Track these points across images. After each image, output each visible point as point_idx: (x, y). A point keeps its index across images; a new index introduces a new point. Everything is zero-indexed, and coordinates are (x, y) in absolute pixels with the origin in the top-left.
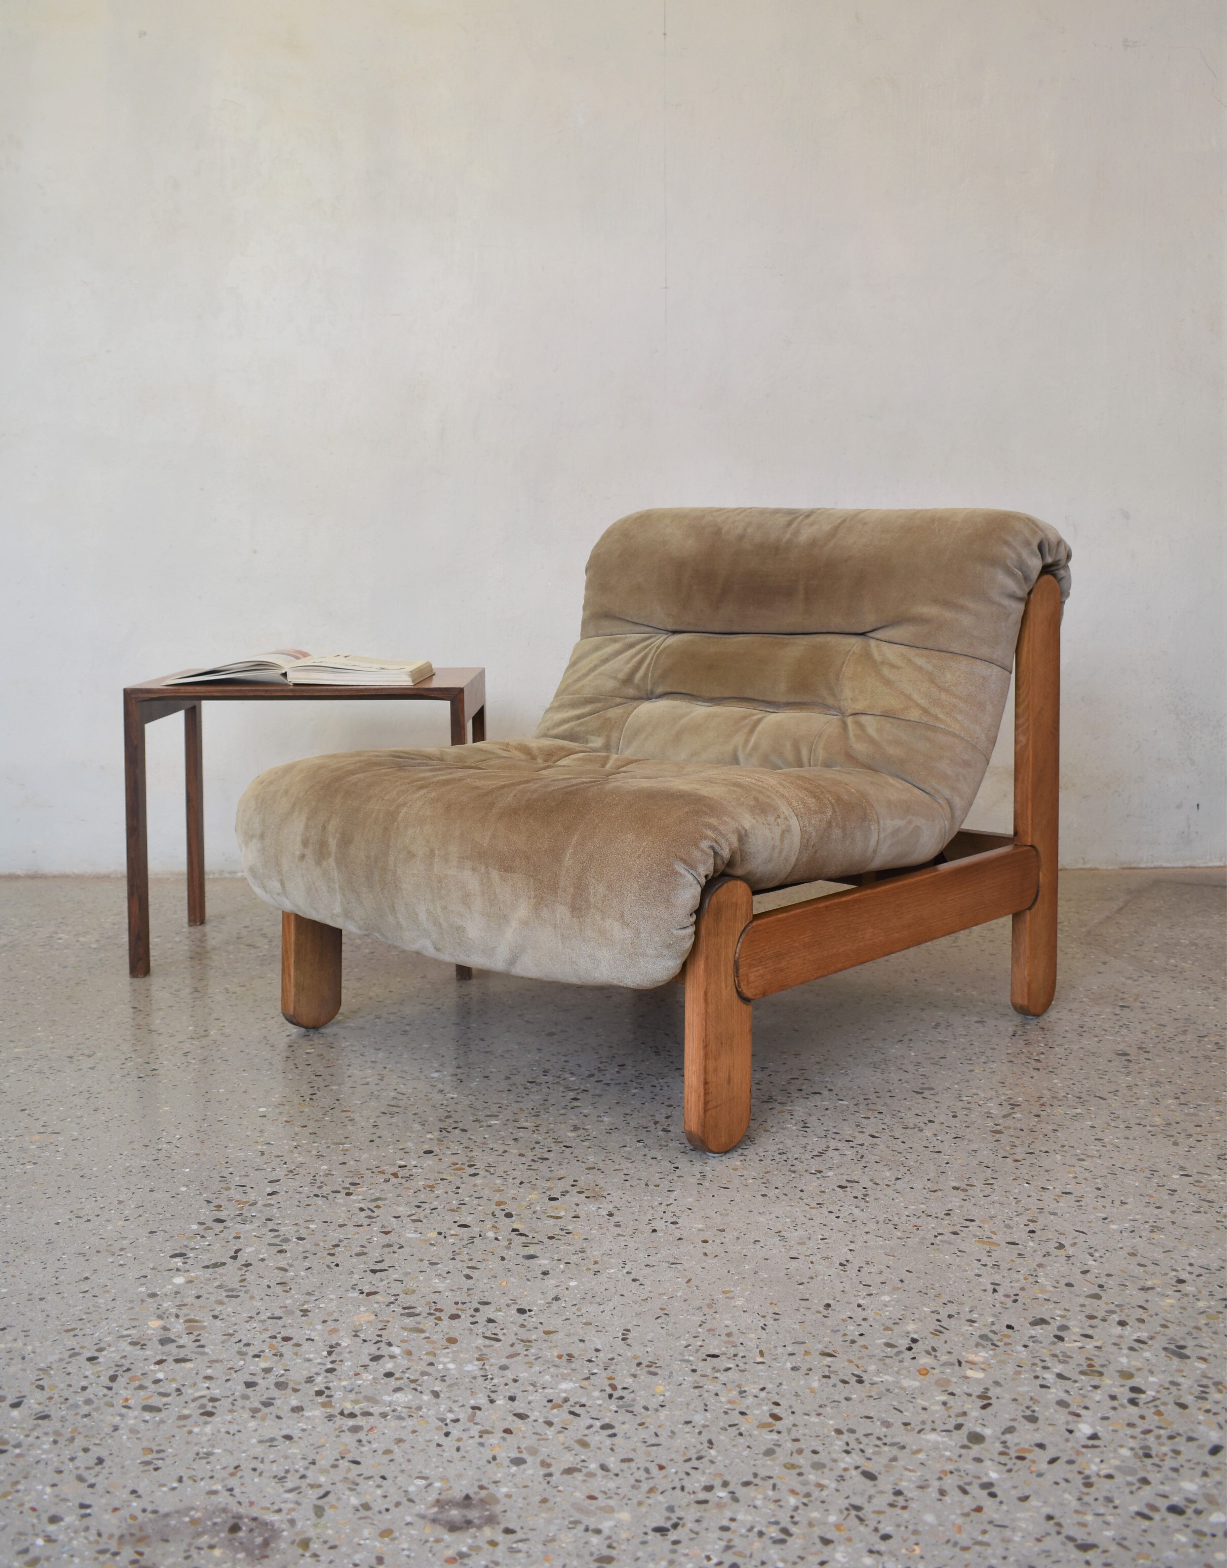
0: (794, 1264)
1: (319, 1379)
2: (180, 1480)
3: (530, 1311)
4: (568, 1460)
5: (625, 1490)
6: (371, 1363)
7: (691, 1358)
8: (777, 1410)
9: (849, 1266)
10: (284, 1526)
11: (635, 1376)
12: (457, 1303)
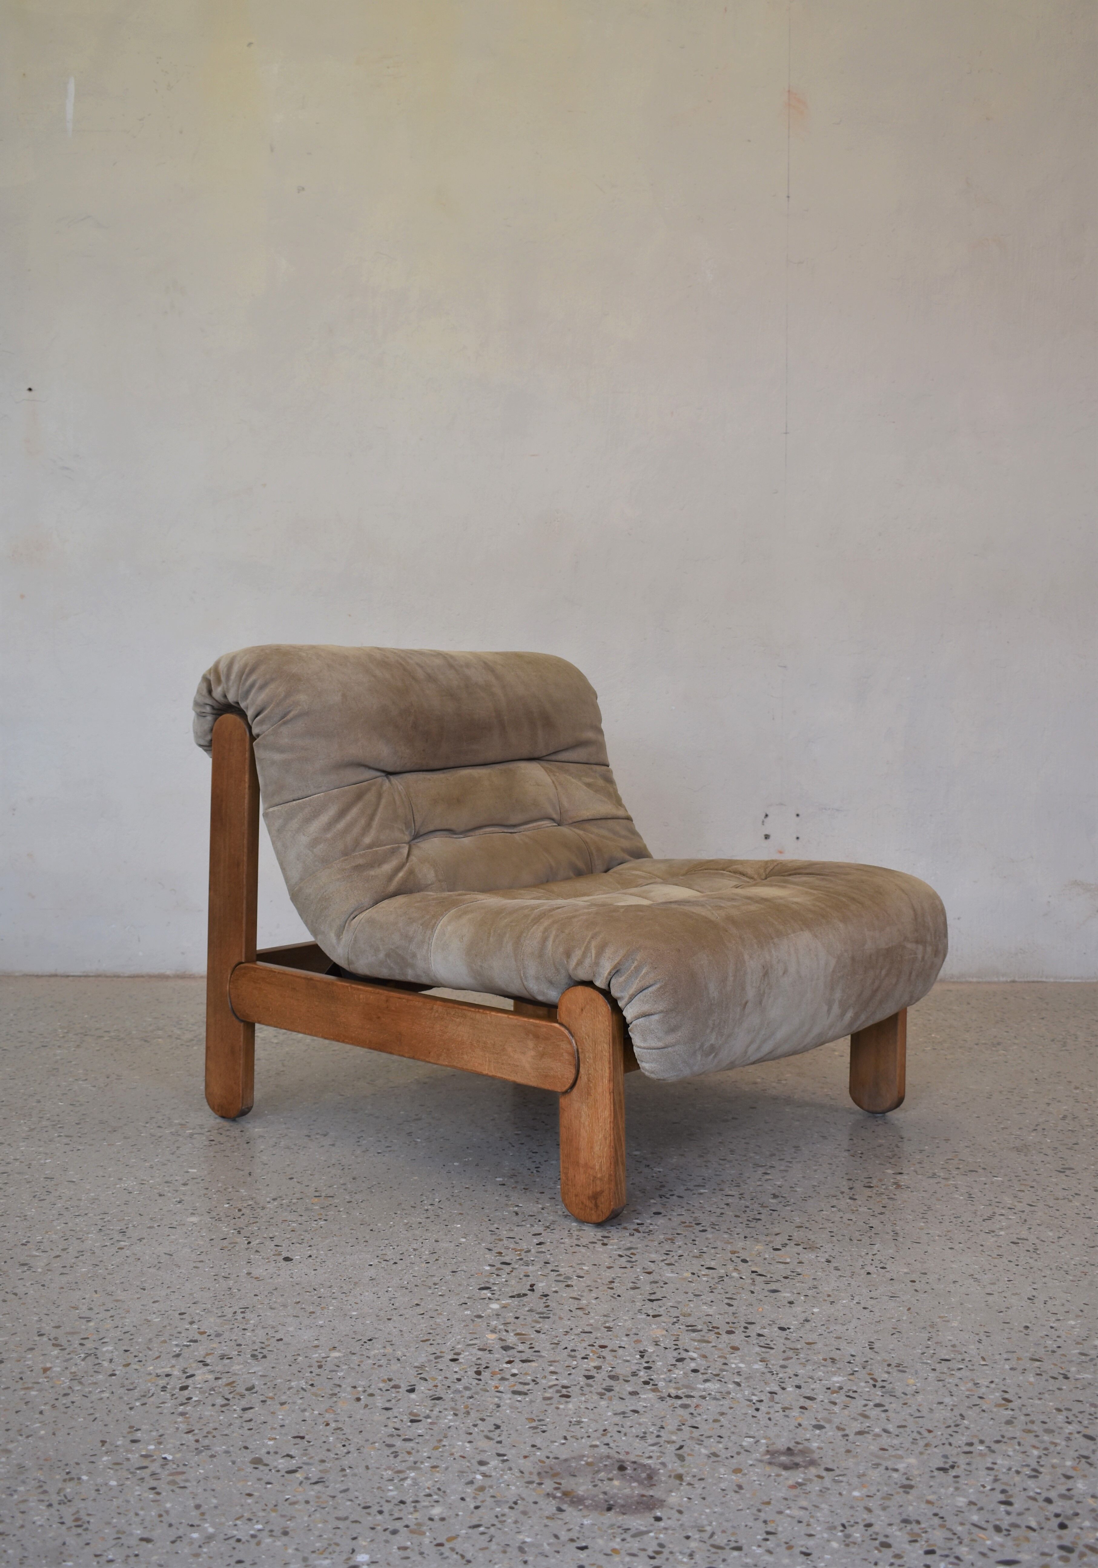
0: (990, 1298)
1: (642, 1373)
2: (565, 1438)
3: (789, 1329)
4: (857, 1426)
5: (907, 1445)
6: (677, 1363)
7: (929, 1361)
8: (1006, 1396)
9: (1036, 1301)
10: (658, 1467)
11: (888, 1373)
12: (728, 1323)
